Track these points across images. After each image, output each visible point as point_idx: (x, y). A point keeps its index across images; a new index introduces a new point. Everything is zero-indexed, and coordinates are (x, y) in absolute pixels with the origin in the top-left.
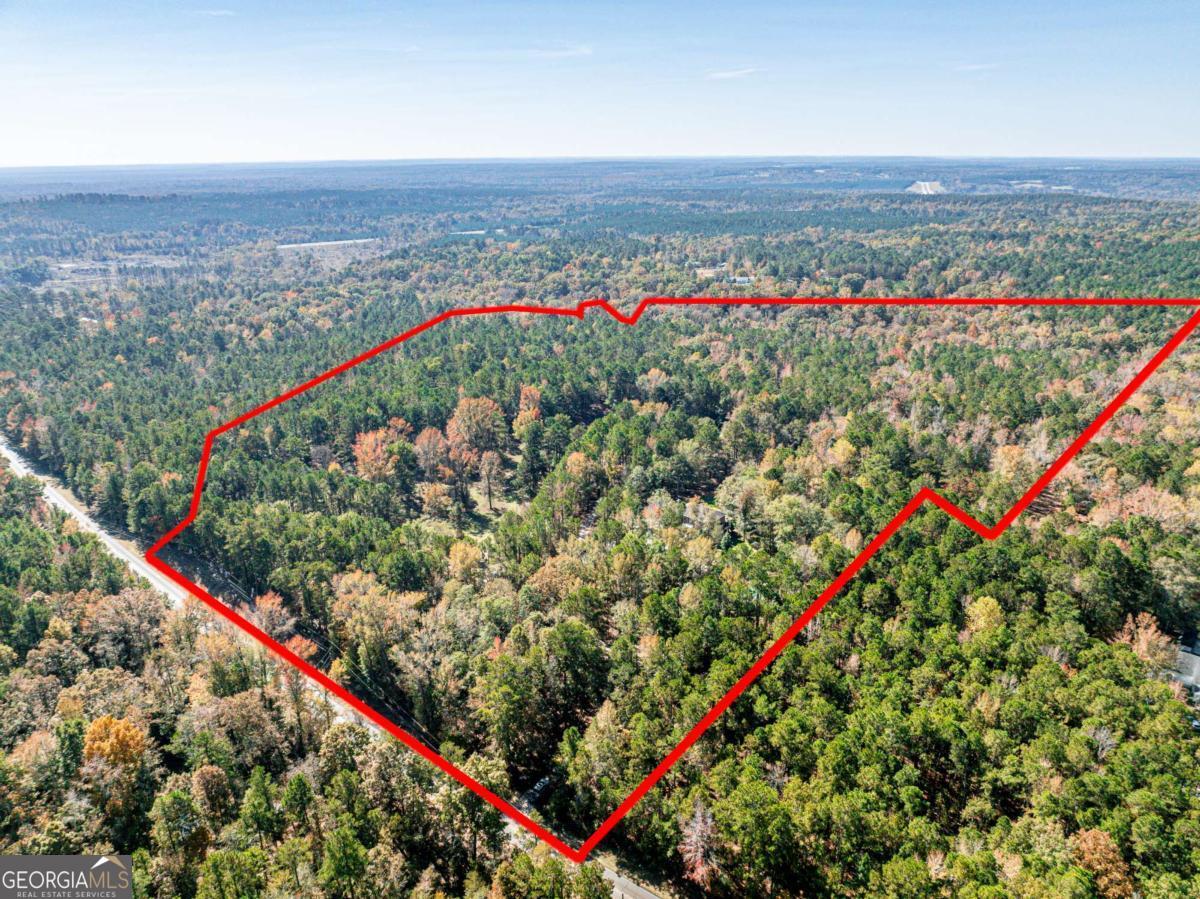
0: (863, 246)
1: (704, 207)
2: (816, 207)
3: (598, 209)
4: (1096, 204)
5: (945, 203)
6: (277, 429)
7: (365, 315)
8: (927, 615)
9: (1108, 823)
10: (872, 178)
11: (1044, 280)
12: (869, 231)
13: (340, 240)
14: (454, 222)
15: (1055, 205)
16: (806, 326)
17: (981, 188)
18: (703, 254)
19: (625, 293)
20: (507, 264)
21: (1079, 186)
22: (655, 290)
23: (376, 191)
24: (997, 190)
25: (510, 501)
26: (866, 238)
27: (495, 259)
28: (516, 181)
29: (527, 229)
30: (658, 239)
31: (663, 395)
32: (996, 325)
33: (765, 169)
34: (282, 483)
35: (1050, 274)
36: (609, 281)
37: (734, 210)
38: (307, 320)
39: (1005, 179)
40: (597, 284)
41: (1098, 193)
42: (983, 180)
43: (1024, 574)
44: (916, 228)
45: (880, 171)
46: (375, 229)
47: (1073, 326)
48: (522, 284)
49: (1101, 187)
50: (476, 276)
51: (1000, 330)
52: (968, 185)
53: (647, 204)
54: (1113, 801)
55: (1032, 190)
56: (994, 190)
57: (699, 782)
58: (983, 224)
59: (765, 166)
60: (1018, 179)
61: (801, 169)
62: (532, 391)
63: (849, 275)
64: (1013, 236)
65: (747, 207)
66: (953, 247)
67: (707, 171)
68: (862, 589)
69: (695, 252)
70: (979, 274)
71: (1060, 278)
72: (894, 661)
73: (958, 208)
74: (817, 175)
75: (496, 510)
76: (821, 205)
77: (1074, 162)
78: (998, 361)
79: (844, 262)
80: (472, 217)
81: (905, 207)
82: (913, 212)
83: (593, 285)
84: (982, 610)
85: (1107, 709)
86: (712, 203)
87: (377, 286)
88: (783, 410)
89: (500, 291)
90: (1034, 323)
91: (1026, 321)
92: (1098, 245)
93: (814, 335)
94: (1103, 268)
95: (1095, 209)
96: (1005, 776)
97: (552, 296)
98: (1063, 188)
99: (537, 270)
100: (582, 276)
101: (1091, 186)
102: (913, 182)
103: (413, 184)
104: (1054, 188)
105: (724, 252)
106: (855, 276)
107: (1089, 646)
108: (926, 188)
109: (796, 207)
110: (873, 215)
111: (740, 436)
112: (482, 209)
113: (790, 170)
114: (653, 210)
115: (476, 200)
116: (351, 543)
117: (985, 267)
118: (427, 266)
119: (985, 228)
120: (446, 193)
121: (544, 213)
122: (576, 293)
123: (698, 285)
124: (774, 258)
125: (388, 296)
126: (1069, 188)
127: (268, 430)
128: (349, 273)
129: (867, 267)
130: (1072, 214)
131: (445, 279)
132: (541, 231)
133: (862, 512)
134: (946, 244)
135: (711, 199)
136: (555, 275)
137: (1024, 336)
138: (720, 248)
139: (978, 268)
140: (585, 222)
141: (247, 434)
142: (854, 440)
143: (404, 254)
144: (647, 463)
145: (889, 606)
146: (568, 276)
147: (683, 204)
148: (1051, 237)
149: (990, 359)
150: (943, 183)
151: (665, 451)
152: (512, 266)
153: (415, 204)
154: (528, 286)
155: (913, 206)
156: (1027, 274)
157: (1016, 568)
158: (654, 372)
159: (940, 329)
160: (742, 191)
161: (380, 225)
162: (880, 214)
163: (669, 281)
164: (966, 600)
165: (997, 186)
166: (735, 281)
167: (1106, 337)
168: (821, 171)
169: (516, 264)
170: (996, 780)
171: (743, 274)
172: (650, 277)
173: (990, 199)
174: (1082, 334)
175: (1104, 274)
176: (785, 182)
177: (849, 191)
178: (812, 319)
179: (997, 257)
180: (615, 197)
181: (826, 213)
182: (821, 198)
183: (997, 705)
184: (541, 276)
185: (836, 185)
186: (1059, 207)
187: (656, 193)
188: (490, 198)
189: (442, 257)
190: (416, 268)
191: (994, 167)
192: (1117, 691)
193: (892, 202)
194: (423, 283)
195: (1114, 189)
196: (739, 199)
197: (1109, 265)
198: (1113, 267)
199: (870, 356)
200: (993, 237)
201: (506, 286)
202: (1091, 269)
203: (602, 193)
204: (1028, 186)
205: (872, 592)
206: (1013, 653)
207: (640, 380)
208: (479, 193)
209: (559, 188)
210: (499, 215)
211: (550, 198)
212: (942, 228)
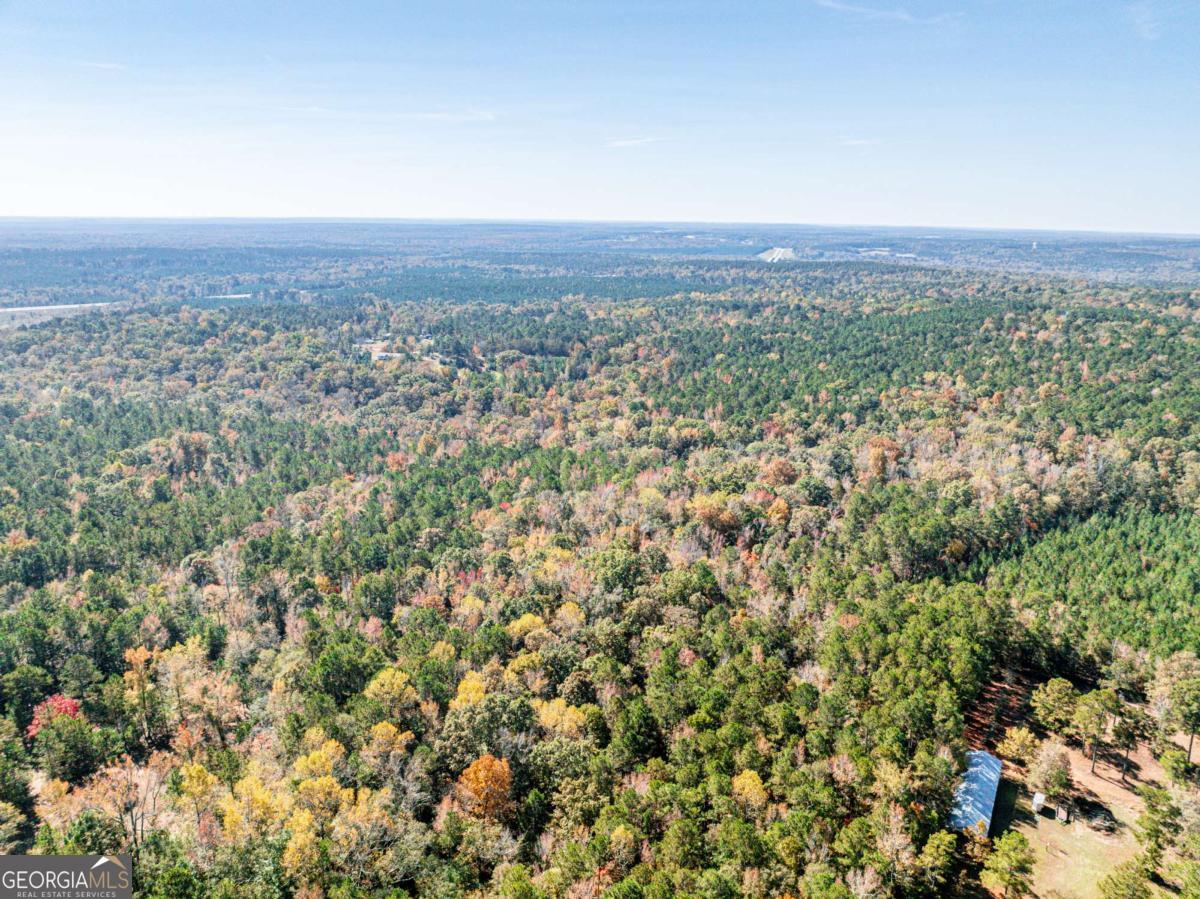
24: (842, 257)
39: (854, 246)
42: (833, 247)
55: (876, 257)
56: (839, 256)
60: (868, 246)
98: (906, 256)
104: (898, 255)
108: (777, 254)
165: (843, 253)
193: (700, 268)
204: (873, 253)
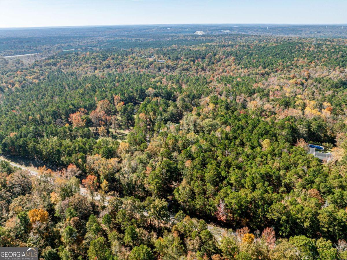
0: (191, 50)
1: (140, 40)
2: (172, 39)
3: (108, 41)
4: (246, 36)
5: (207, 37)
6: (41, 115)
7: (48, 78)
8: (253, 146)
9: (314, 187)
10: (183, 30)
11: (242, 57)
12: (190, 46)
13: (25, 54)
14: (63, 47)
15: (236, 37)
16: (184, 73)
17: (214, 32)
18: (147, 54)
19: (129, 66)
20: (89, 60)
21: (239, 31)
22: (137, 65)
23: (31, 38)
25: (120, 130)
26: (191, 47)
27: (84, 58)
28: (78, 34)
29: (88, 48)
30: (132, 50)
31: (156, 95)
32: (233, 70)
33: (154, 28)
34: (54, 131)
35: (243, 56)
36: (123, 63)
37: (149, 41)
38: (30, 81)
40: (119, 64)
41: (244, 33)
42: (214, 30)
43: (271, 133)
44: (202, 44)
45: (186, 28)
46: (36, 50)
47: (253, 69)
48: (96, 65)
49: (244, 32)
50: (79, 64)
51: (235, 71)
52: (210, 32)
53: (122, 39)
54: (313, 182)
55: (227, 33)
56: (218, 33)
57: (218, 195)
58: (220, 43)
59: (153, 27)
60: (223, 30)
61: (164, 28)
62: (118, 97)
63: (191, 58)
64: (229, 46)
65: (152, 40)
66: (215, 49)
67: (136, 29)
68: (235, 141)
69: (144, 53)
70: (225, 56)
71: (246, 57)
72: (249, 158)
73: (211, 38)
74: (169, 30)
75: (117, 133)
76: (174, 38)
77: (236, 25)
78: (238, 80)
79: (188, 55)
80: (68, 45)
81: (197, 38)
82: (199, 40)
83: (118, 64)
84: (266, 142)
85: (302, 162)
86: (142, 39)
87: (48, 69)
88: (191, 97)
89: (89, 67)
90: (243, 69)
91: (240, 69)
92: (252, 47)
93: (187, 76)
94: (255, 54)
95: (246, 38)
96: (287, 181)
97: (106, 69)
98: (235, 32)
99: (99, 61)
100: (114, 62)
101: (241, 31)
102: (195, 32)
103: (43, 35)
104: (232, 32)
105: (152, 53)
106: (193, 59)
107: (292, 148)
108: (199, 33)
109: (166, 39)
110: (189, 41)
111: (184, 105)
112: (70, 42)
113: (161, 28)
114: (125, 41)
115: (67, 40)
116: (87, 147)
117: (226, 55)
118: (62, 61)
119: (221, 44)
120: (57, 38)
121: (91, 43)
122: (113, 67)
123: (150, 63)
124: (168, 54)
125: (52, 71)
126: (236, 32)
127: (38, 116)
128: (35, 65)
129: (195, 56)
130: (241, 39)
131: (69, 65)
132: (93, 49)
133: (227, 121)
134: (213, 48)
135: (141, 37)
136: (105, 62)
137: (241, 73)
138: (151, 52)
139: (224, 55)
140: (105, 45)
141: (32, 118)
142: (214, 103)
143: (53, 58)
144: (161, 115)
145: (242, 144)
146: (109, 62)
147: (133, 39)
148: (239, 46)
149: (236, 79)
150: (204, 31)
151: (165, 111)
152: (90, 60)
153: (47, 41)
154: (97, 66)
155: (199, 38)
156: (237, 56)
157: (268, 131)
158: (150, 89)
159: (219, 72)
160: (149, 35)
161: (37, 49)
162: (191, 40)
163: (141, 62)
164: (260, 140)
166: (159, 61)
167: (261, 71)
168: (170, 29)
169: (91, 59)
170: (285, 182)
171: (161, 59)
172: (135, 61)
173: (219, 36)
174: (255, 71)
175: (256, 55)
176: (160, 32)
177: (180, 34)
178: (185, 71)
179: (228, 52)
180: (112, 37)
181: (176, 41)
182: (173, 36)
183: (278, 165)
184: (101, 63)
185: (175, 33)
186: (237, 37)
187: (124, 36)
188: (72, 39)
189: (66, 58)
190: (59, 62)
191: (216, 26)
192: (303, 157)
194: (62, 67)
195: (247, 32)
196: (150, 37)
197: (256, 53)
198: (257, 53)
199: (205, 81)
200: (224, 46)
201: (90, 66)
202: (252, 53)
203: (106, 36)
204: (226, 32)
205: (238, 141)
206: (276, 151)
207: (147, 92)
208: (67, 37)
209: (93, 35)
210: (76, 44)
211: (91, 38)
212: (210, 44)
